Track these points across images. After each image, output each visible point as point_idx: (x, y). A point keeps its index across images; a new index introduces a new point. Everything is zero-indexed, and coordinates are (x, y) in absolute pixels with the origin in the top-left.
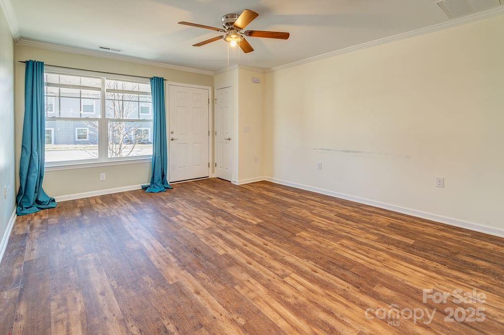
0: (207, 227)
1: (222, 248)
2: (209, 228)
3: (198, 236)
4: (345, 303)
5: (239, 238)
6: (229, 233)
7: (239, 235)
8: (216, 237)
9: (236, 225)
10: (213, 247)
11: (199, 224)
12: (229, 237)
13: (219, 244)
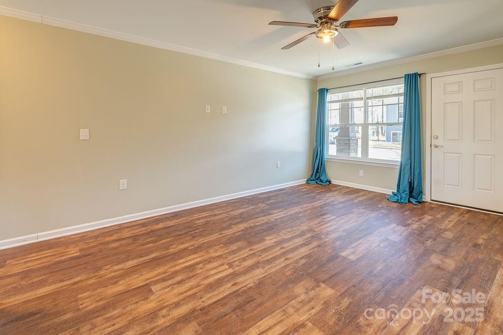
4: (185, 294)
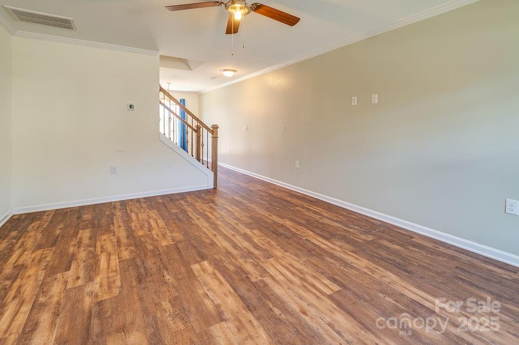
0: (272, 260)
1: (254, 234)
2: (269, 258)
3: (279, 247)
5: (237, 243)
6: (245, 248)
7: (235, 246)
8: (260, 244)
9: (233, 260)
10: (262, 236)
11: (283, 266)
12: (246, 244)
13: (257, 238)
